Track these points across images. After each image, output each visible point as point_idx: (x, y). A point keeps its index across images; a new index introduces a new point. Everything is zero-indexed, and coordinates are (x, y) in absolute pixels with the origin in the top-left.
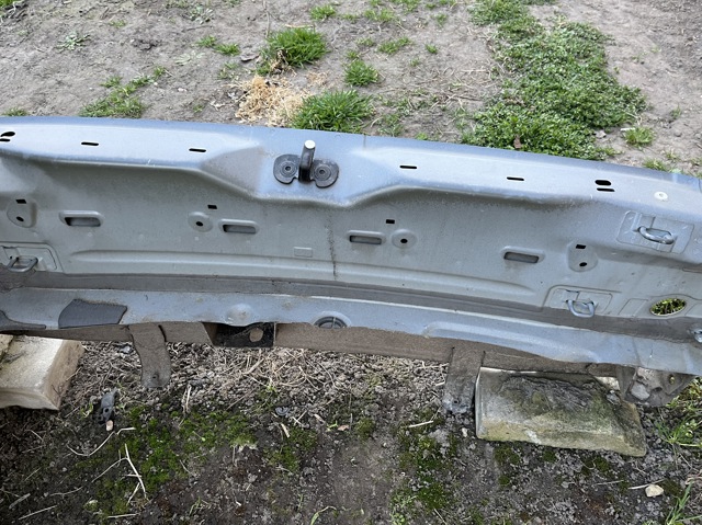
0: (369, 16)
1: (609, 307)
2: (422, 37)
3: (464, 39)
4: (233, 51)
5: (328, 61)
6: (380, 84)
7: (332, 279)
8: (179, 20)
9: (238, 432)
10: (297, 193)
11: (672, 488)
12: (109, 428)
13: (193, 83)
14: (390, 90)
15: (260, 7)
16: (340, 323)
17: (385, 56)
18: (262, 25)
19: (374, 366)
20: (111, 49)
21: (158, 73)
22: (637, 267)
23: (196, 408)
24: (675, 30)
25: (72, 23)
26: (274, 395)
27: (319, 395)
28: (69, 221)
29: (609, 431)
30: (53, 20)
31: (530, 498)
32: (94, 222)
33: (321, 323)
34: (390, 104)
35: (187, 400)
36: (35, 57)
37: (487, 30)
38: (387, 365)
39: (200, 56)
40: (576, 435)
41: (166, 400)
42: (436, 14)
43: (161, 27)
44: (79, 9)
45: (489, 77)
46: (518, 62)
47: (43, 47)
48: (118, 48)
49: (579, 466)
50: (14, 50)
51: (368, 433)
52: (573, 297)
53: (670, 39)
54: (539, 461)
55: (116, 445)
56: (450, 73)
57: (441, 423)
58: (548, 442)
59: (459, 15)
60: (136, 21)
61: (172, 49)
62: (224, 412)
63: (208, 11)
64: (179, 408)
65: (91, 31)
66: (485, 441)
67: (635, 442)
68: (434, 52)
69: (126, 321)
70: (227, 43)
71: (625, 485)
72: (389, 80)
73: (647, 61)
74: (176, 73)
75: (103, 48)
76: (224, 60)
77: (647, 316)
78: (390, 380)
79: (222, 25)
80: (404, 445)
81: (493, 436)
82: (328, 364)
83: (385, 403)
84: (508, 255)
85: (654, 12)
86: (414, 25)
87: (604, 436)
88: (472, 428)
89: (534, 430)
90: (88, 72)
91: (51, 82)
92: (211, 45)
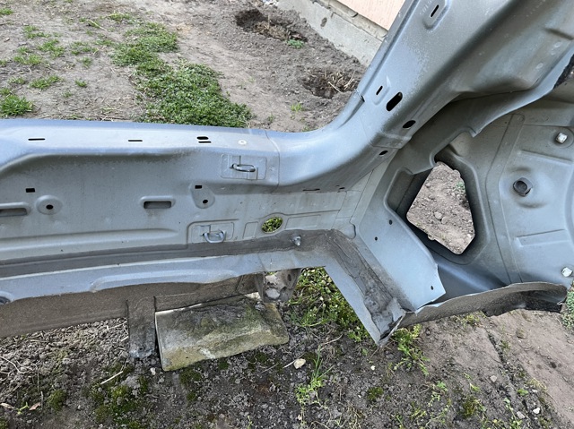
0: (18, 61)
1: (235, 233)
2: (72, 76)
3: (109, 76)
11: (310, 357)
16: (4, 300)
17: (37, 91)
19: (59, 343)
22: (242, 197)
24: (263, 68)
29: (259, 328)
31: (213, 402)
37: (127, 70)
38: (72, 339)
40: (239, 340)
42: (81, 58)
45: (135, 102)
46: (156, 91)
49: (246, 364)
51: (61, 402)
52: (206, 231)
53: (260, 73)
54: (217, 372)
56: (101, 101)
57: (130, 371)
58: (221, 354)
59: (102, 59)
66: (171, 372)
67: (279, 332)
68: (84, 86)
71: (280, 366)
72: (43, 109)
73: (247, 87)
77: (262, 236)
78: (77, 351)
80: (98, 400)
81: (177, 364)
83: (73, 371)
84: (146, 204)
85: (248, 57)
86: (63, 66)
87: (257, 335)
88: (159, 366)
89: (205, 348)
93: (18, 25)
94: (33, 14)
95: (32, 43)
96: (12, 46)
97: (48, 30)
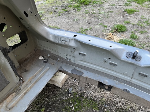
4: (106, 27)
5: (126, 32)
6: (138, 39)
8: (96, 19)
9: (95, 106)
10: (130, 60)
12: (70, 95)
13: (97, 32)
14: (141, 41)
15: (113, 19)
18: (113, 23)
20: (82, 22)
21: (90, 28)
23: (87, 98)
25: (76, 16)
26: (104, 101)
27: (115, 105)
28: (80, 54)
30: (73, 15)
32: (84, 55)
33: (124, 90)
34: (140, 44)
35: (86, 95)
36: (69, 21)
39: (99, 27)
41: (81, 94)
43: (93, 20)
44: (78, 14)
47: (70, 20)
48: (84, 22)
50: (65, 19)
55: (70, 99)
60: (88, 18)
61: (94, 24)
62: (92, 101)
63: (102, 18)
64: (83, 96)
65: (80, 18)
69: (83, 75)
70: (105, 25)
74: (94, 29)
75: (81, 22)
76: (104, 28)
79: (104, 21)
82: (118, 99)
90: (78, 26)
91: (71, 26)
92: (102, 25)
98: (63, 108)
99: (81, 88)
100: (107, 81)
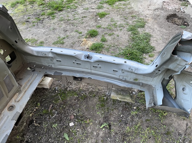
0: (107, 28)
1: (128, 79)
2: (116, 33)
3: (124, 34)
4: (81, 33)
5: (98, 36)
6: (107, 42)
7: (90, 72)
8: (72, 26)
9: (75, 94)
10: (87, 60)
11: (137, 107)
12: (57, 92)
13: (73, 39)
14: (108, 43)
15: (87, 24)
16: (91, 78)
17: (109, 36)
18: (87, 28)
19: (97, 87)
20: (59, 31)
21: (67, 36)
23: (69, 90)
24: (167, 35)
25: (52, 25)
26: (81, 90)
27: (88, 91)
28: (57, 61)
29: (129, 98)
30: (48, 24)
31: (116, 107)
32: (60, 61)
33: (88, 78)
34: (108, 46)
35: (68, 89)
36: (45, 31)
37: (129, 32)
38: (99, 87)
39: (75, 34)
40: (124, 99)
41: (65, 89)
42: (120, 28)
43: (68, 27)
44: (53, 22)
45: (127, 42)
46: (133, 39)
47: (46, 29)
48: (60, 31)
49: (124, 103)
50: (41, 29)
51: (94, 96)
52: (123, 77)
53: (165, 37)
54: (119, 102)
55: (57, 94)
56: (120, 40)
57: (106, 96)
58: (121, 100)
59: (125, 29)
60: (64, 26)
61: (70, 32)
62: (74, 91)
63: (77, 25)
64: (67, 90)
65: (56, 27)
66: (112, 99)
67: (133, 101)
68: (118, 36)
69: (62, 75)
70: (80, 31)
71: (131, 107)
72: (109, 41)
73: (158, 41)
74: (70, 37)
75: (57, 31)
76: (79, 35)
77: (133, 81)
78: (99, 90)
79: (79, 28)
80: (100, 98)
81: (113, 98)
83: (97, 93)
84: (114, 70)
85: (164, 31)
86: (116, 30)
87: (128, 99)
88: (110, 97)
89: (118, 98)
90: (55, 35)
91: (48, 36)
92: (77, 31)
93: (110, 18)
94: (114, 15)
95: (111, 23)
96: (107, 24)
97: (116, 20)
98: (53, 100)
99: (64, 85)
100: (78, 75)
